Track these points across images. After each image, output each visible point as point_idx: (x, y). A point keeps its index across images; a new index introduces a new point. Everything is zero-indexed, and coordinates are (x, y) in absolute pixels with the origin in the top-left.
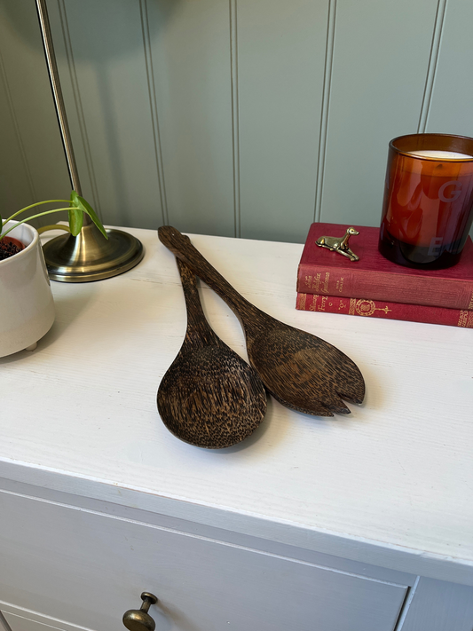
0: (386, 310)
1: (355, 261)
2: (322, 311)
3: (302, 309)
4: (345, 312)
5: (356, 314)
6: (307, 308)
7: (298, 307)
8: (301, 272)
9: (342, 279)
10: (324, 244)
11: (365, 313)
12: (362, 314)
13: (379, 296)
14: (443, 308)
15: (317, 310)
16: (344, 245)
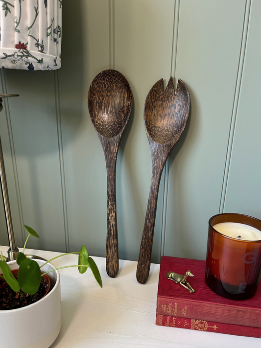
0: (215, 327)
1: (193, 292)
2: (173, 327)
3: (160, 325)
4: (189, 327)
5: (195, 329)
6: (163, 325)
7: (157, 323)
8: (158, 302)
9: (186, 308)
10: (172, 278)
11: (201, 329)
12: (200, 329)
13: (211, 319)
14: (251, 327)
15: (170, 326)
16: (184, 280)
